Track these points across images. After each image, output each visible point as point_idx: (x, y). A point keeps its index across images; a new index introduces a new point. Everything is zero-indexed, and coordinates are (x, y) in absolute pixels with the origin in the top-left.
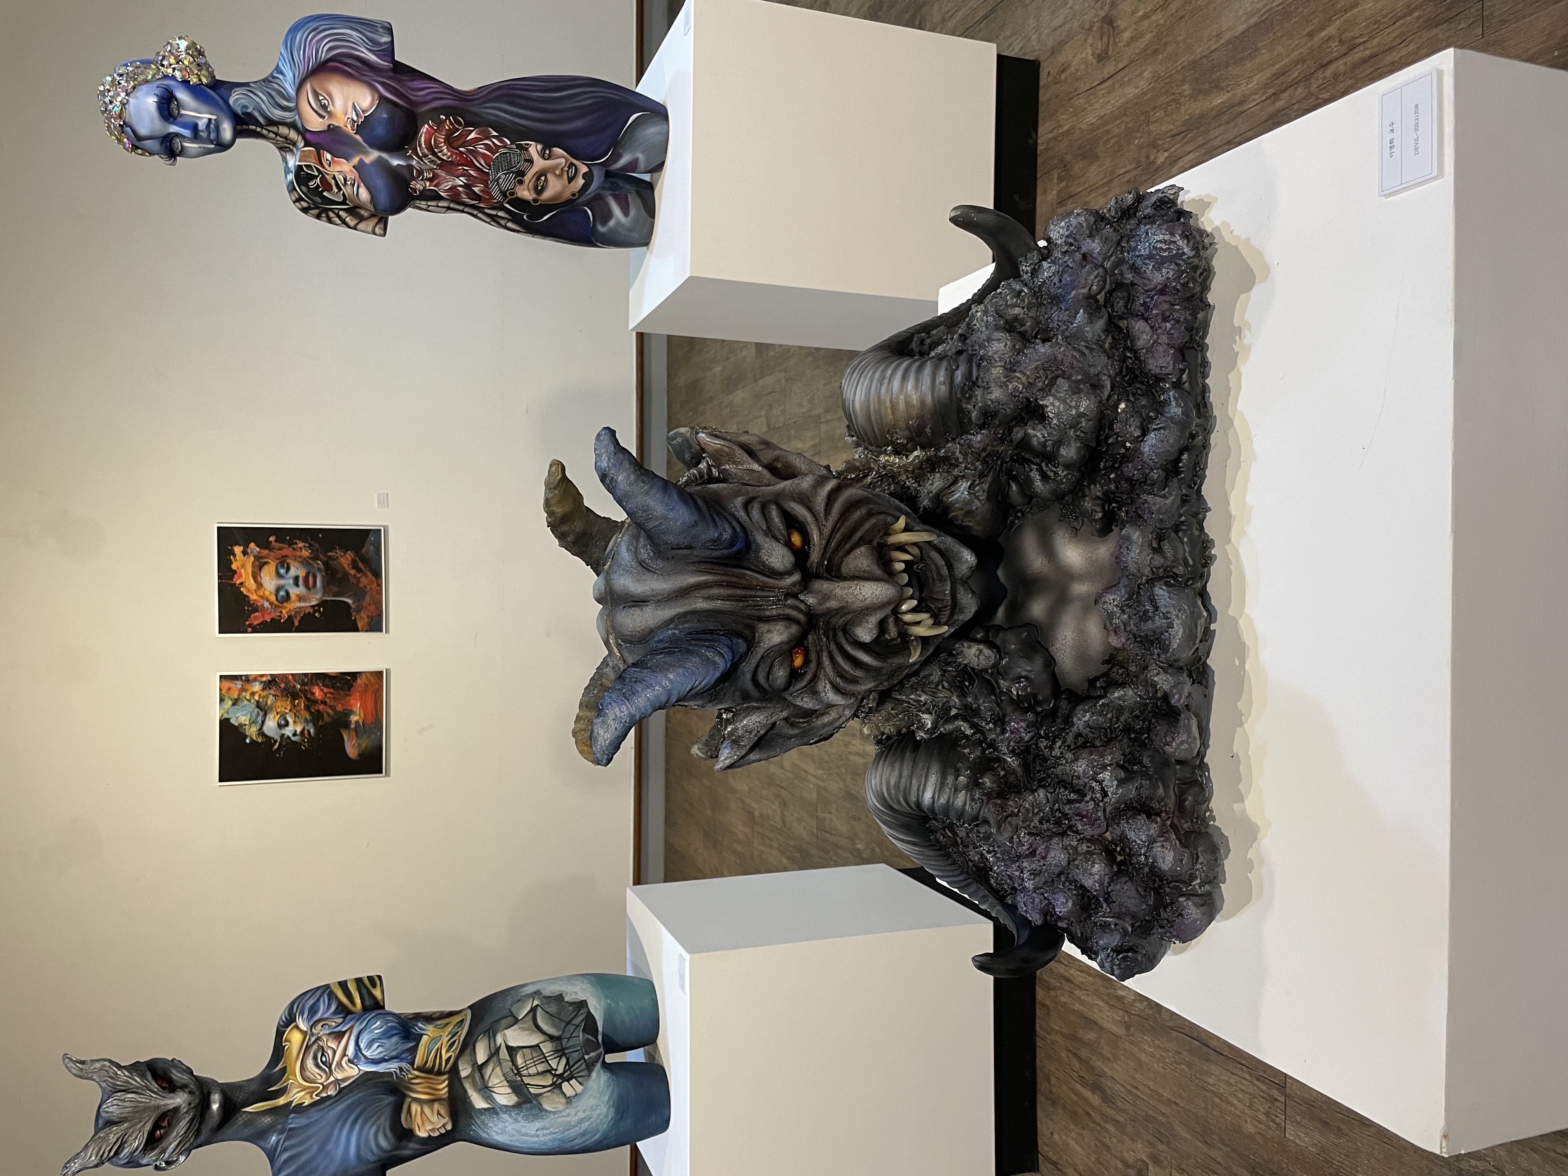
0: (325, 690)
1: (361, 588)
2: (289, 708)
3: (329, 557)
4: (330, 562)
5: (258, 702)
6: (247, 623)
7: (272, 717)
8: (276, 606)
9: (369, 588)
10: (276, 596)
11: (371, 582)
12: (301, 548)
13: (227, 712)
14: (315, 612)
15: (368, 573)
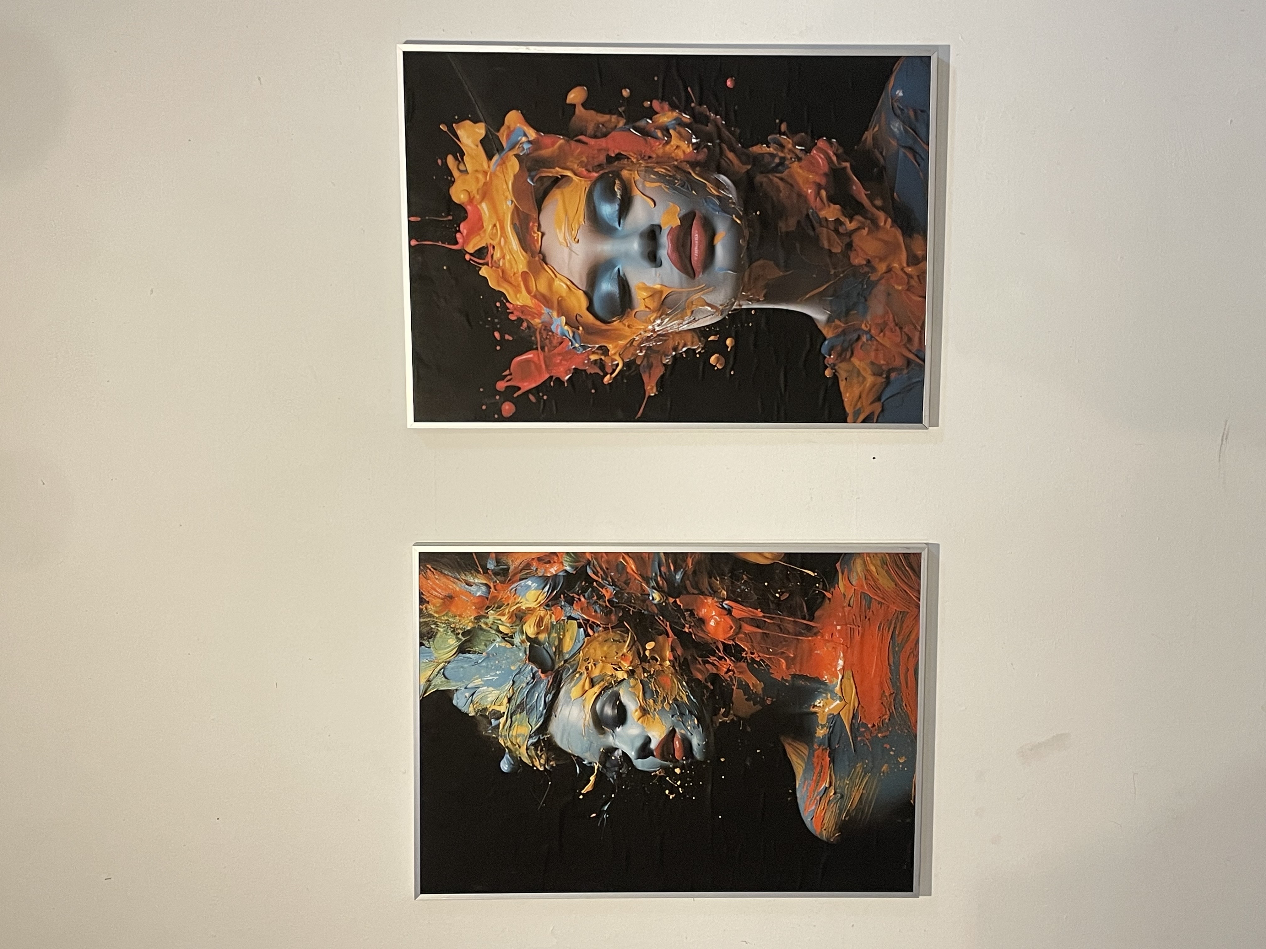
0: (739, 611)
1: (855, 269)
2: (626, 665)
3: (756, 160)
4: (760, 178)
5: (534, 641)
6: (501, 386)
7: (575, 692)
8: (589, 331)
9: (882, 267)
10: (589, 296)
11: (891, 249)
12: (666, 130)
13: (443, 673)
14: (709, 349)
15: (881, 216)
